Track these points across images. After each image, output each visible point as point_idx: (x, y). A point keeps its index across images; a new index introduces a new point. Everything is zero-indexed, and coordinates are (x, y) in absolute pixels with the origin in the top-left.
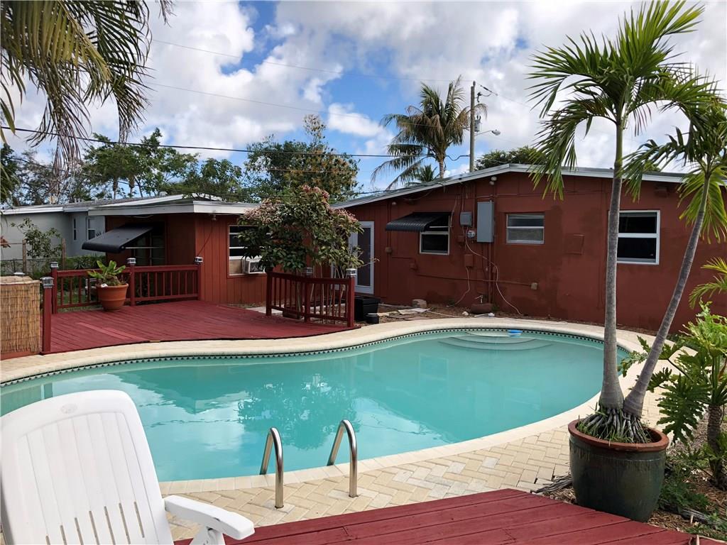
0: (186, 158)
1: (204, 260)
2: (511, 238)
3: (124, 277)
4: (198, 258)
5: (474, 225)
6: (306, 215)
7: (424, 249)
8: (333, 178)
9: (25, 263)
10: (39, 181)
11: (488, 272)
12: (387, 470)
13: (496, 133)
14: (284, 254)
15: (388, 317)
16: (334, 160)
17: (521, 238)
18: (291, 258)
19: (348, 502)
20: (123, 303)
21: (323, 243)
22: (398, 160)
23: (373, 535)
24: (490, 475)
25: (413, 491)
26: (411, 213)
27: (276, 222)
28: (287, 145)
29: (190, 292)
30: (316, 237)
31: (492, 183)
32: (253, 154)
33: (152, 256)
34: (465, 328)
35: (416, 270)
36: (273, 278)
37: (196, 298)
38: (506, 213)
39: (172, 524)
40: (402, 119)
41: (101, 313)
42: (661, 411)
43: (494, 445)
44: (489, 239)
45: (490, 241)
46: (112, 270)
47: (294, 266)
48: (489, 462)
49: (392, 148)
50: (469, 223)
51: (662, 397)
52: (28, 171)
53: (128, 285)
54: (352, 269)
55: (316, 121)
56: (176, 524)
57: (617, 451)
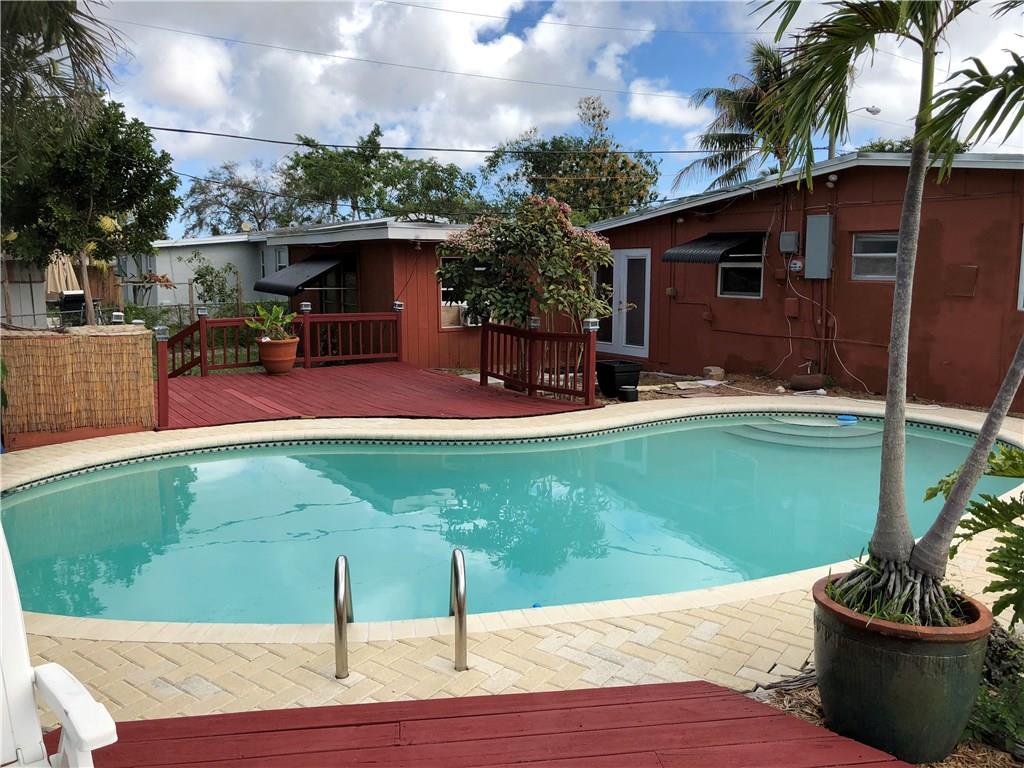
0: (417, 166)
1: (407, 306)
2: (858, 272)
3: (294, 328)
4: (397, 303)
5: (801, 252)
6: (529, 240)
7: (725, 289)
8: (617, 189)
9: (192, 309)
10: (240, 203)
11: (821, 325)
12: (534, 631)
13: (874, 111)
14: (499, 297)
15: (657, 392)
16: (621, 161)
17: (874, 272)
18: (507, 303)
19: (450, 677)
20: (292, 364)
21: (551, 281)
22: (716, 157)
23: (438, 740)
24: (698, 651)
25: (559, 669)
26: (706, 234)
27: (487, 249)
28: (556, 143)
29: (387, 350)
30: (540, 271)
31: (830, 185)
32: (491, 154)
33: (344, 301)
34: (770, 412)
35: (711, 321)
36: (490, 333)
37: (396, 359)
38: (851, 233)
39: (179, 689)
40: (724, 97)
41: (263, 378)
42: (990, 570)
43: (724, 602)
44: (824, 275)
45: (825, 277)
46: (277, 318)
47: (512, 315)
48: (706, 630)
49: (707, 140)
50: (792, 248)
51: (999, 545)
52: (227, 190)
53: (298, 339)
54: (591, 320)
55: (596, 104)
56: (183, 690)
57: (883, 636)
